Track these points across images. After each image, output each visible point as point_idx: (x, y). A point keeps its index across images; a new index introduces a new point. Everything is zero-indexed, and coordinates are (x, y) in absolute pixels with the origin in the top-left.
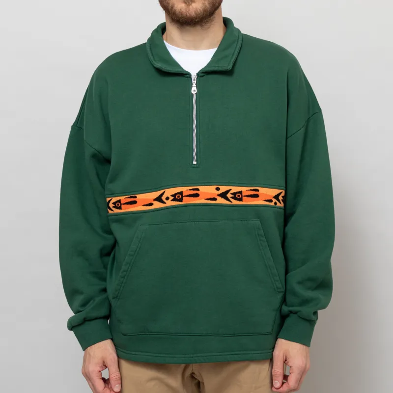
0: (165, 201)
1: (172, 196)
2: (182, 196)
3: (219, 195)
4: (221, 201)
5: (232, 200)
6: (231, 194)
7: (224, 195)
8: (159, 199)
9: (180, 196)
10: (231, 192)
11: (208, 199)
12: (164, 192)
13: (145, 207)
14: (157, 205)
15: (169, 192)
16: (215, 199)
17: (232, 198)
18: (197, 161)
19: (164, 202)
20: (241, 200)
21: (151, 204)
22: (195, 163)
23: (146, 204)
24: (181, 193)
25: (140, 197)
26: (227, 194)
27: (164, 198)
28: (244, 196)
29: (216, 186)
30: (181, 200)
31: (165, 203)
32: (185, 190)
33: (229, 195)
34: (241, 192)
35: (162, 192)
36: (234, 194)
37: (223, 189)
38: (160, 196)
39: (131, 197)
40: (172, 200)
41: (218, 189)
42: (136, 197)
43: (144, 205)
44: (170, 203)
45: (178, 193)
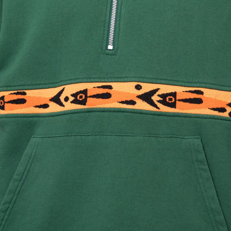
0: (64, 103)
1: (73, 95)
2: (86, 97)
3: (139, 97)
4: (142, 105)
5: (159, 105)
6: (159, 95)
7: (147, 97)
8: (56, 99)
9: (84, 97)
10: (159, 92)
11: (122, 102)
12: (64, 89)
13: (37, 108)
14: (54, 108)
15: (70, 89)
16: (133, 103)
17: (159, 101)
18: (114, 45)
19: (61, 105)
20: (173, 105)
21: (46, 106)
22: (110, 47)
23: (39, 104)
24: (85, 92)
25: (30, 94)
26: (153, 95)
27: (62, 98)
28: (179, 100)
29: (136, 83)
30: (84, 103)
31: (64, 106)
32: (91, 87)
33: (155, 98)
34: (174, 94)
35: (60, 88)
36: (164, 96)
37: (147, 88)
38: (57, 94)
39: (17, 94)
40: (71, 102)
41: (138, 87)
42: (24, 94)
43: (36, 107)
44: (69, 106)
45: (81, 92)
